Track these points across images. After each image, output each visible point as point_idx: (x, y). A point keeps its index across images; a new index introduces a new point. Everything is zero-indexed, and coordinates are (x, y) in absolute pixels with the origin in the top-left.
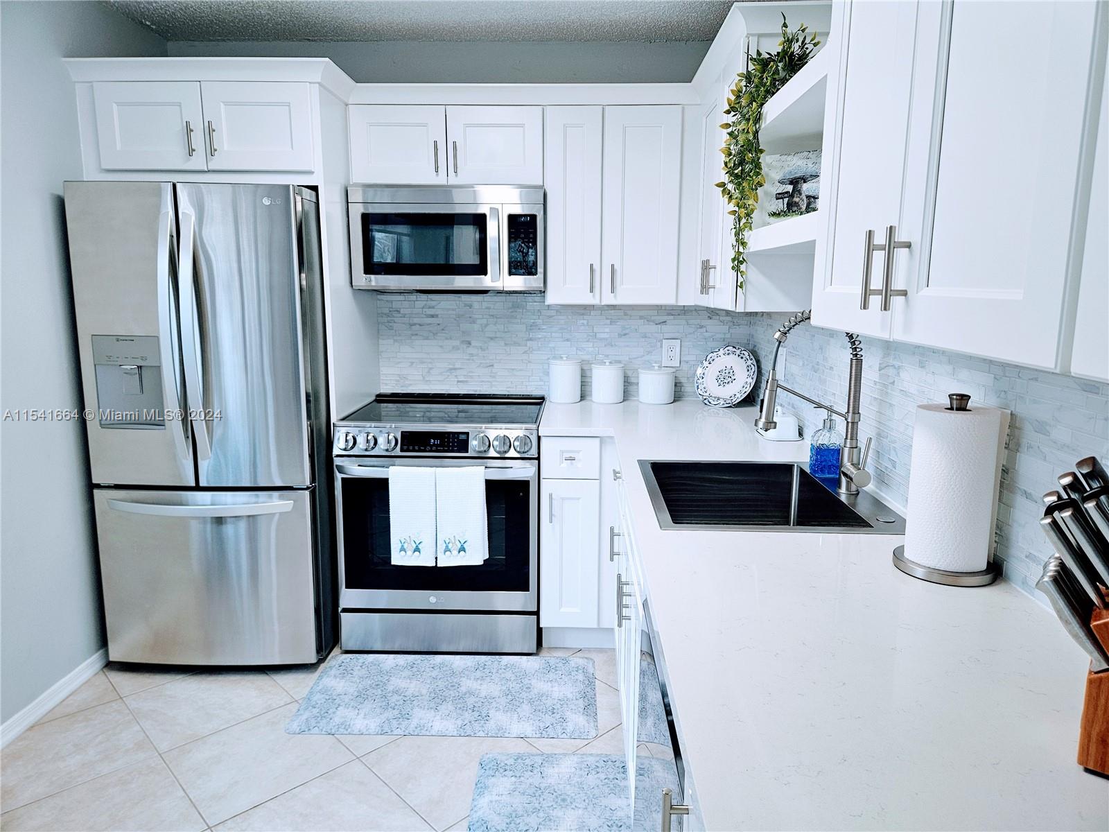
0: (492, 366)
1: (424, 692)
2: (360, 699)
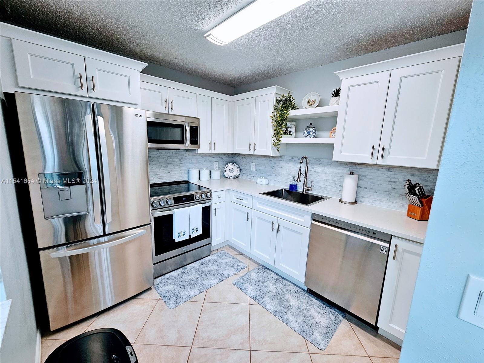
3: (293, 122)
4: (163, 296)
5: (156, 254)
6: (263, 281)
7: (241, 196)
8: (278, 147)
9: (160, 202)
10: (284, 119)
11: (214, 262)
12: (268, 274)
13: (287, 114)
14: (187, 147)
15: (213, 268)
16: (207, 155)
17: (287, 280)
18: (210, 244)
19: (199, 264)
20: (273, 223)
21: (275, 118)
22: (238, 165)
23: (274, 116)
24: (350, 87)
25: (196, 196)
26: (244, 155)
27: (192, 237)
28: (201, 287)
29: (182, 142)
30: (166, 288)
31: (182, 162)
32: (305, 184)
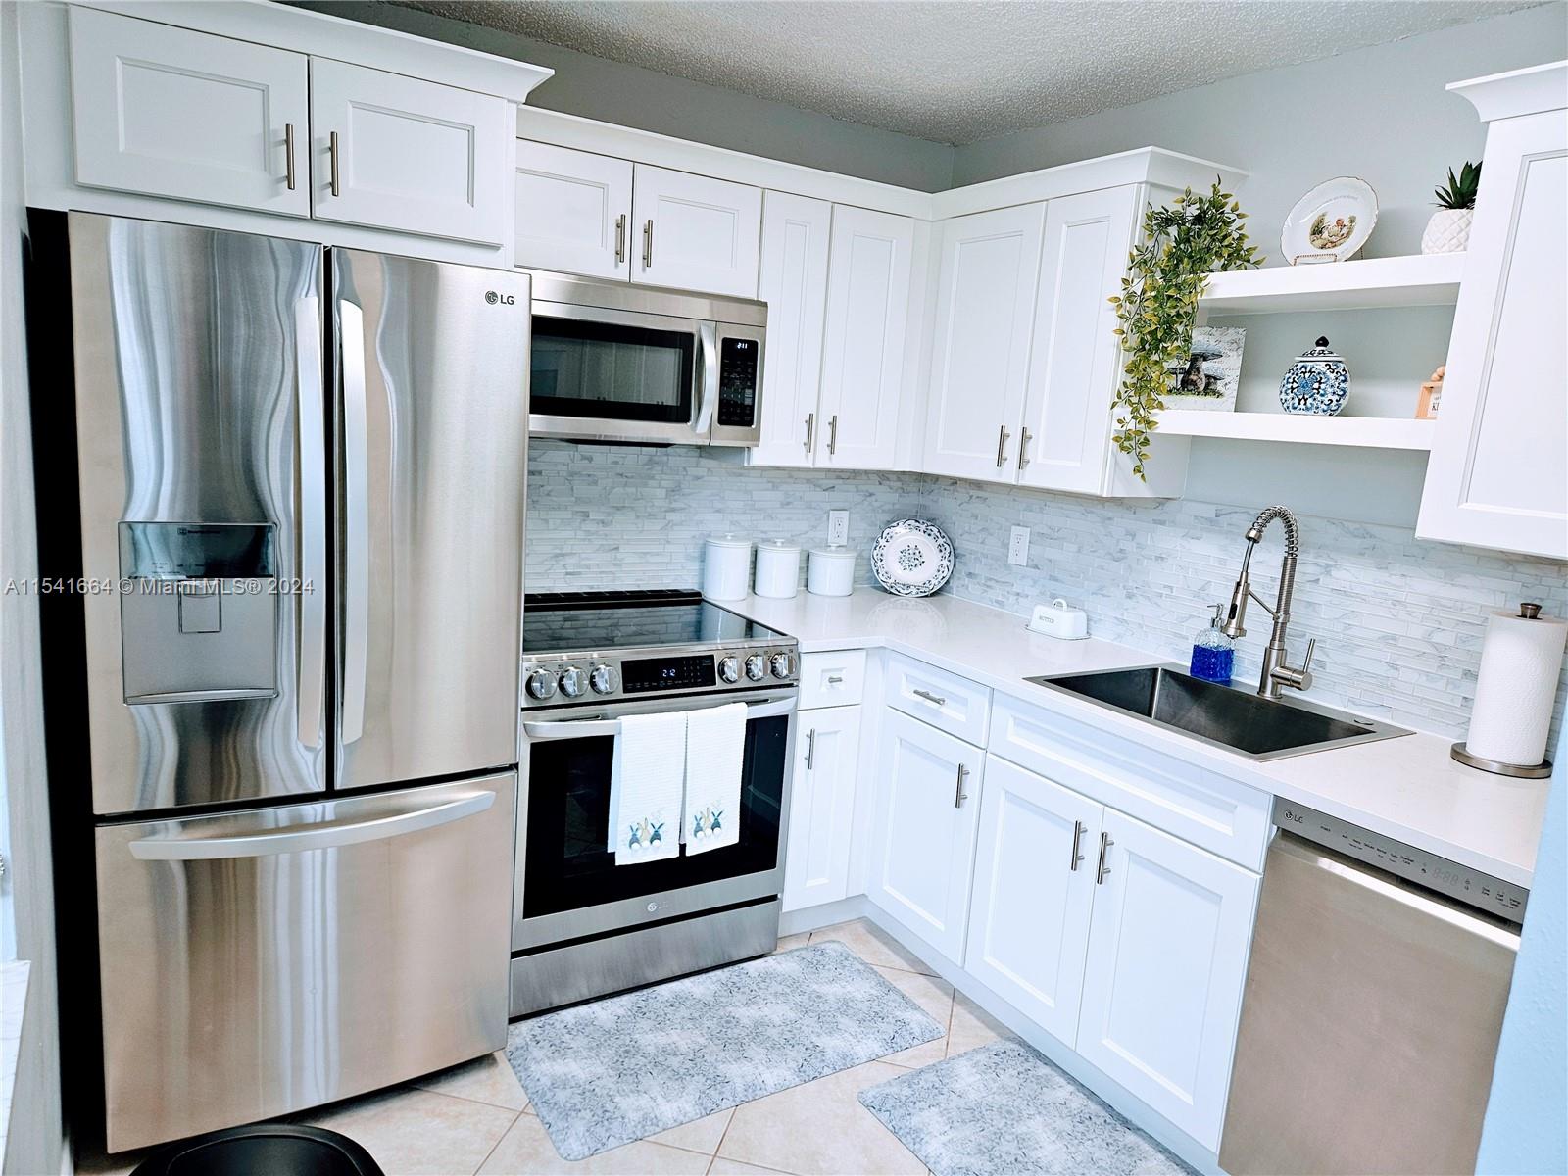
0: (617, 548)
3: (1231, 331)
4: (540, 1100)
5: (530, 911)
6: (1009, 1112)
7: (937, 684)
8: (1140, 456)
9: (561, 679)
10: (1178, 315)
11: (788, 990)
12: (1043, 1083)
13: (1198, 289)
14: (699, 436)
15: (777, 1012)
16: (795, 474)
17: (1137, 1130)
18: (773, 898)
19: (713, 987)
20: (1078, 829)
21: (1132, 308)
22: (943, 532)
23: (1130, 298)
24: (1530, 158)
25: (722, 665)
26: (978, 485)
27: (689, 853)
28: (712, 1092)
29: (680, 413)
30: (559, 1068)
31: (674, 505)
32: (1274, 653)
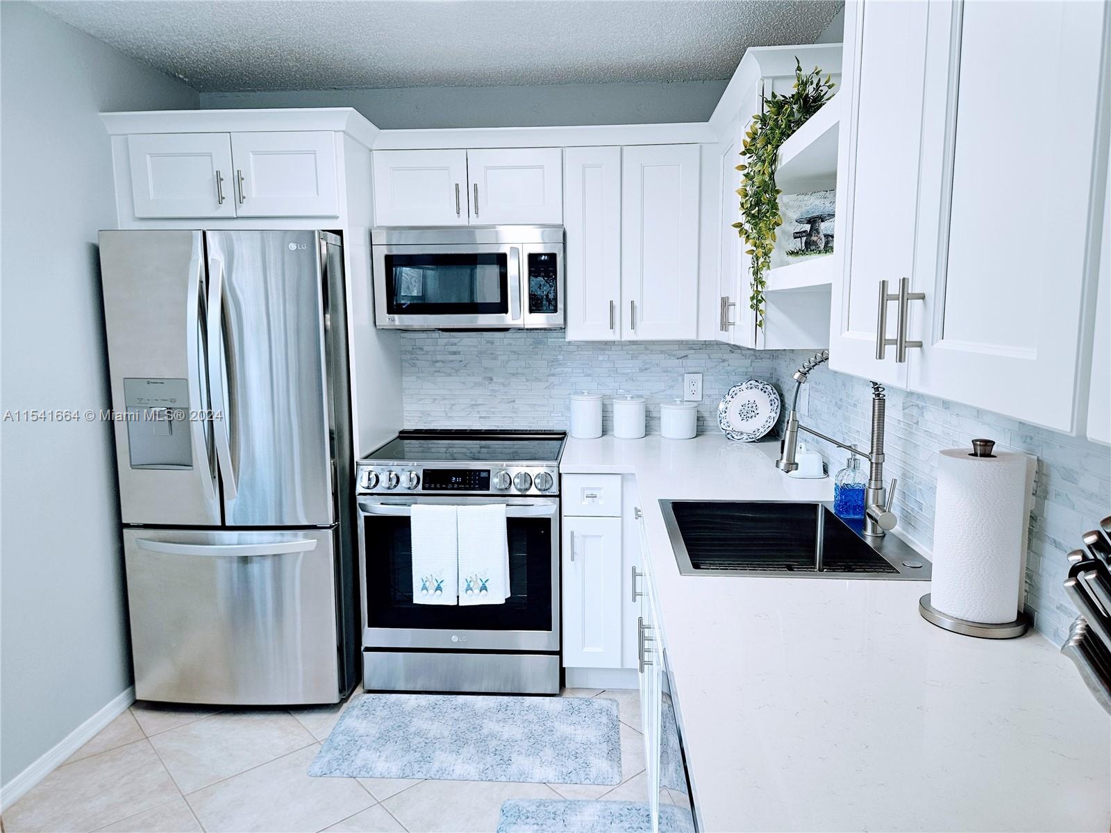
0: (514, 401)
1: (446, 734)
2: (382, 741)
